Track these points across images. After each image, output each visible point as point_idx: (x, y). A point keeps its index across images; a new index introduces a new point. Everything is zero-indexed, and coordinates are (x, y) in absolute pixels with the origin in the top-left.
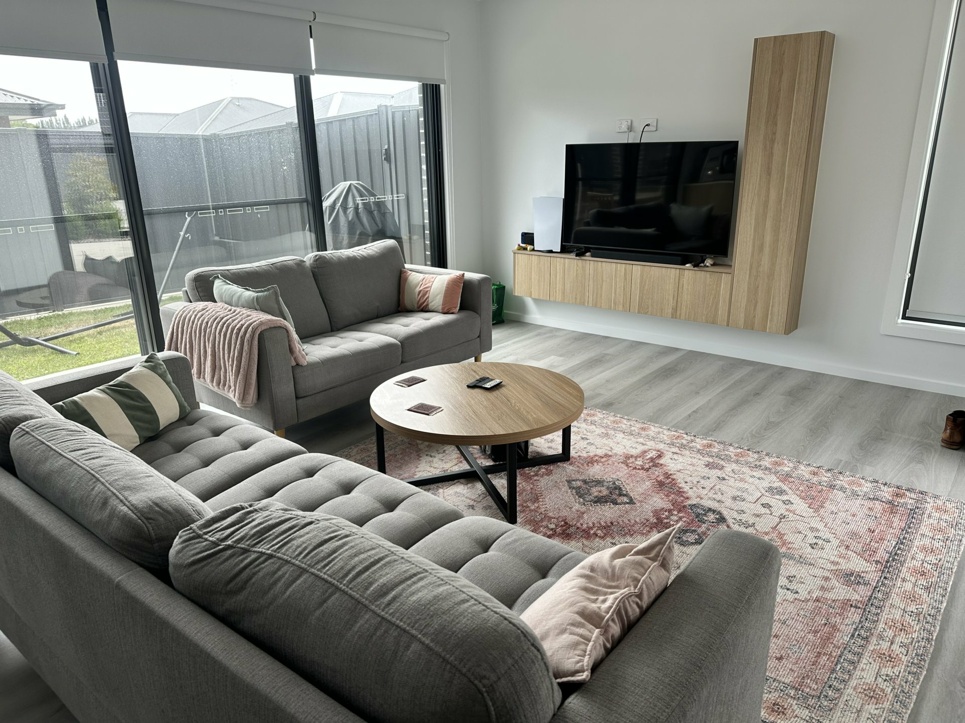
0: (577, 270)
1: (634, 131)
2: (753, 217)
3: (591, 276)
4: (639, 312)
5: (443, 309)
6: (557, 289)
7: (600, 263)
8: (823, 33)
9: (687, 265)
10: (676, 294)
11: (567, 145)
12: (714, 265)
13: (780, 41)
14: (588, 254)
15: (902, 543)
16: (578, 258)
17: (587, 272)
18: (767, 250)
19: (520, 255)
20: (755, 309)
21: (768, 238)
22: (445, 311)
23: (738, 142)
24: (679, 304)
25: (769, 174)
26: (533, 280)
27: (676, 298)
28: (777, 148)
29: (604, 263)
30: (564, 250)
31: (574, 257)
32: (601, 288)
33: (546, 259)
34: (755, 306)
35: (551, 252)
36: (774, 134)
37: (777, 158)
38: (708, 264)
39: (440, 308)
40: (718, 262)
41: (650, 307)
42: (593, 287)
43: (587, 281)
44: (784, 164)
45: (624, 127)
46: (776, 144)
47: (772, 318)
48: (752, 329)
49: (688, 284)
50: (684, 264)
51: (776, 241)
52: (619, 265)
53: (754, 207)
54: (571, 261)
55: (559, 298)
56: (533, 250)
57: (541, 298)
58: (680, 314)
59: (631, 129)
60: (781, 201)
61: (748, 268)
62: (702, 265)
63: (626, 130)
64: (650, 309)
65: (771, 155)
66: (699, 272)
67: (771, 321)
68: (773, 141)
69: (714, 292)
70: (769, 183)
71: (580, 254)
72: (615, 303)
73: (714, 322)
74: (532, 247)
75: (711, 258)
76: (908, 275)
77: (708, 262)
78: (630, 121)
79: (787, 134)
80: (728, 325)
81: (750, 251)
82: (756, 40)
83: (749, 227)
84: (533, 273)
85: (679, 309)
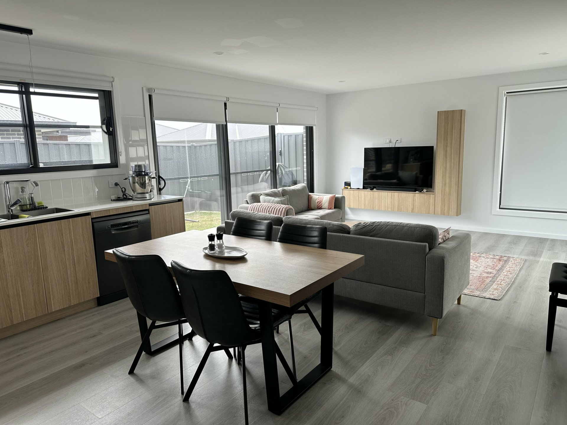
0: (370, 196)
1: (392, 143)
2: (441, 173)
3: (377, 198)
4: (398, 211)
5: (328, 208)
6: (362, 203)
7: (380, 192)
8: (462, 110)
9: (417, 192)
10: (413, 203)
11: (365, 149)
12: (426, 192)
13: (446, 112)
14: (375, 189)
15: (503, 266)
16: (371, 191)
17: (375, 196)
18: (447, 185)
19: (345, 191)
20: (444, 207)
21: (448, 181)
22: (329, 208)
23: (433, 146)
24: (414, 207)
25: (446, 157)
26: (351, 200)
27: (413, 205)
28: (449, 148)
29: (382, 193)
30: (364, 188)
31: (370, 190)
32: (381, 202)
33: (357, 192)
34: (445, 206)
35: (359, 189)
36: (447, 143)
37: (448, 152)
38: (424, 191)
39: (327, 207)
40: (428, 191)
41: (402, 208)
42: (378, 202)
43: (375, 199)
44: (451, 154)
45: (388, 141)
46: (448, 147)
47: (451, 210)
48: (444, 215)
49: (418, 199)
50: (415, 191)
51: (451, 181)
52: (389, 193)
53: (441, 170)
54: (368, 193)
55: (363, 207)
56: (351, 188)
57: (355, 207)
58: (415, 211)
59: (390, 142)
60: (451, 167)
61: (441, 192)
62: (422, 191)
63: (389, 142)
64: (402, 210)
65: (446, 151)
66: (421, 194)
67: (451, 211)
68: (447, 146)
69: (428, 202)
70: (446, 161)
71: (372, 189)
72: (387, 208)
73: (429, 213)
74: (350, 187)
75: (425, 189)
76: (500, 192)
77: (425, 190)
78: (390, 139)
79: (451, 144)
80: (434, 214)
81: (441, 186)
82: (438, 112)
83: (440, 177)
84: (351, 197)
85: (414, 209)
